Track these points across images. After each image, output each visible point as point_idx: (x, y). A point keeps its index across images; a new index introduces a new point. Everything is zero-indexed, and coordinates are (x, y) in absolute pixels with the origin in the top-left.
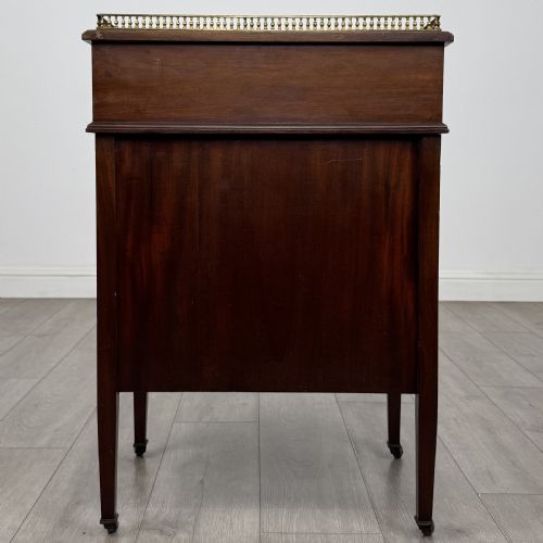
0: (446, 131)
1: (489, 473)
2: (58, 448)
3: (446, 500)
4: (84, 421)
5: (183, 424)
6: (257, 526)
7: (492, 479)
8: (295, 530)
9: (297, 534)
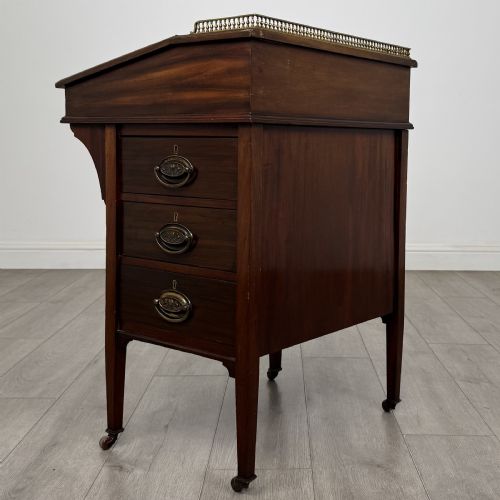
0: (412, 127)
1: (418, 417)
2: (46, 398)
5: (162, 378)
7: (419, 422)
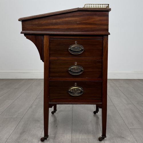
1: (132, 123)
2: (19, 118)
3: (120, 130)
4: (26, 111)
6: (71, 137)
7: (133, 125)
8: (81, 138)
9: (81, 139)
